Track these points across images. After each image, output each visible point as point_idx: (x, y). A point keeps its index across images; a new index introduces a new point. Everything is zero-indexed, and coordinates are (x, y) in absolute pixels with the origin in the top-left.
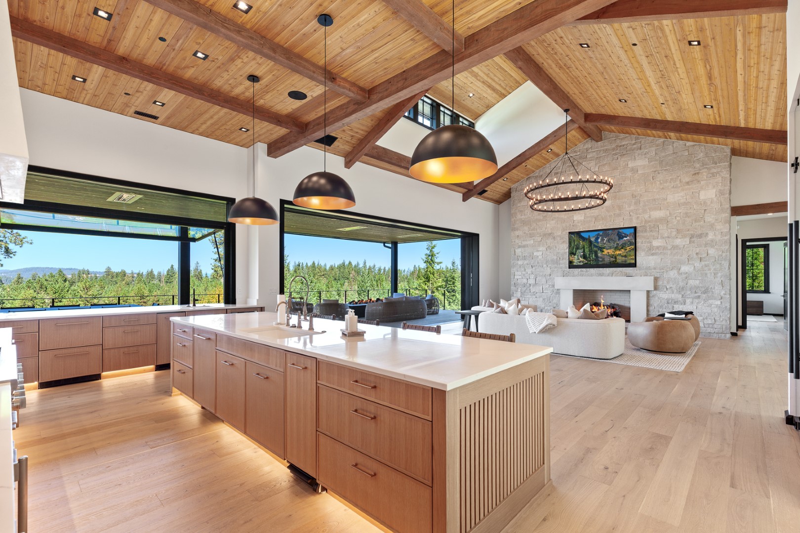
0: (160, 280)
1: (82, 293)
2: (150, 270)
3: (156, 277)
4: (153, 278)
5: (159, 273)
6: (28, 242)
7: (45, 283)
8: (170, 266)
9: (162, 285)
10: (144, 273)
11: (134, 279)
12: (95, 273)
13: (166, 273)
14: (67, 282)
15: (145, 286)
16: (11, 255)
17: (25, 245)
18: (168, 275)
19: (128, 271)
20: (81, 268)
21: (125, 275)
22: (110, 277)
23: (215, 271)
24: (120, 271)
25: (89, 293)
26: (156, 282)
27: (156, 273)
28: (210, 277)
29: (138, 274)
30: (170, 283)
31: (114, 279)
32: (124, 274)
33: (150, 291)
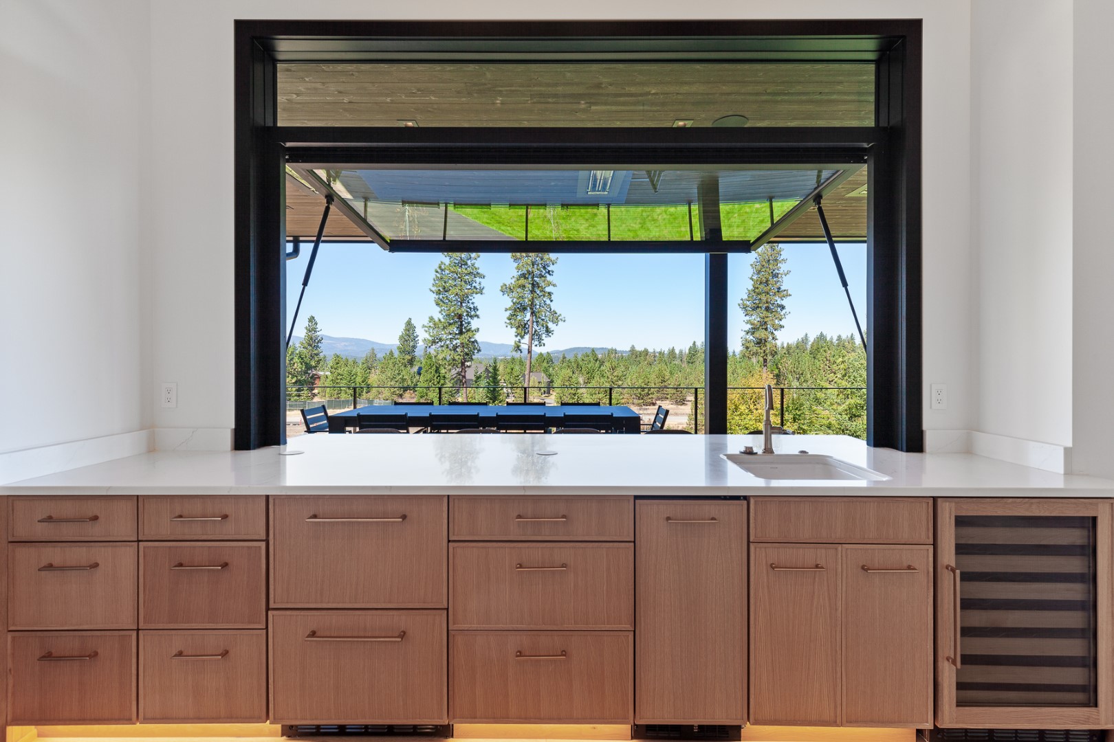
0: (681, 360)
1: (608, 374)
2: (671, 348)
3: (677, 356)
4: (675, 357)
5: (681, 352)
6: (561, 320)
7: (581, 363)
8: (692, 343)
9: (683, 366)
10: (665, 352)
11: (656, 359)
12: (622, 352)
13: (687, 352)
14: (598, 362)
15: (666, 366)
16: (550, 334)
17: (560, 323)
18: (690, 353)
19: (651, 350)
20: (610, 347)
21: (647, 354)
22: (634, 356)
23: (747, 348)
24: (643, 349)
25: (615, 374)
26: (677, 362)
27: (677, 352)
28: (738, 356)
29: (660, 353)
30: (692, 363)
31: (638, 359)
32: (646, 352)
33: (671, 373)
